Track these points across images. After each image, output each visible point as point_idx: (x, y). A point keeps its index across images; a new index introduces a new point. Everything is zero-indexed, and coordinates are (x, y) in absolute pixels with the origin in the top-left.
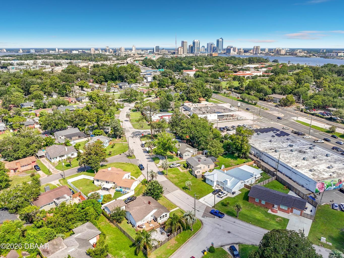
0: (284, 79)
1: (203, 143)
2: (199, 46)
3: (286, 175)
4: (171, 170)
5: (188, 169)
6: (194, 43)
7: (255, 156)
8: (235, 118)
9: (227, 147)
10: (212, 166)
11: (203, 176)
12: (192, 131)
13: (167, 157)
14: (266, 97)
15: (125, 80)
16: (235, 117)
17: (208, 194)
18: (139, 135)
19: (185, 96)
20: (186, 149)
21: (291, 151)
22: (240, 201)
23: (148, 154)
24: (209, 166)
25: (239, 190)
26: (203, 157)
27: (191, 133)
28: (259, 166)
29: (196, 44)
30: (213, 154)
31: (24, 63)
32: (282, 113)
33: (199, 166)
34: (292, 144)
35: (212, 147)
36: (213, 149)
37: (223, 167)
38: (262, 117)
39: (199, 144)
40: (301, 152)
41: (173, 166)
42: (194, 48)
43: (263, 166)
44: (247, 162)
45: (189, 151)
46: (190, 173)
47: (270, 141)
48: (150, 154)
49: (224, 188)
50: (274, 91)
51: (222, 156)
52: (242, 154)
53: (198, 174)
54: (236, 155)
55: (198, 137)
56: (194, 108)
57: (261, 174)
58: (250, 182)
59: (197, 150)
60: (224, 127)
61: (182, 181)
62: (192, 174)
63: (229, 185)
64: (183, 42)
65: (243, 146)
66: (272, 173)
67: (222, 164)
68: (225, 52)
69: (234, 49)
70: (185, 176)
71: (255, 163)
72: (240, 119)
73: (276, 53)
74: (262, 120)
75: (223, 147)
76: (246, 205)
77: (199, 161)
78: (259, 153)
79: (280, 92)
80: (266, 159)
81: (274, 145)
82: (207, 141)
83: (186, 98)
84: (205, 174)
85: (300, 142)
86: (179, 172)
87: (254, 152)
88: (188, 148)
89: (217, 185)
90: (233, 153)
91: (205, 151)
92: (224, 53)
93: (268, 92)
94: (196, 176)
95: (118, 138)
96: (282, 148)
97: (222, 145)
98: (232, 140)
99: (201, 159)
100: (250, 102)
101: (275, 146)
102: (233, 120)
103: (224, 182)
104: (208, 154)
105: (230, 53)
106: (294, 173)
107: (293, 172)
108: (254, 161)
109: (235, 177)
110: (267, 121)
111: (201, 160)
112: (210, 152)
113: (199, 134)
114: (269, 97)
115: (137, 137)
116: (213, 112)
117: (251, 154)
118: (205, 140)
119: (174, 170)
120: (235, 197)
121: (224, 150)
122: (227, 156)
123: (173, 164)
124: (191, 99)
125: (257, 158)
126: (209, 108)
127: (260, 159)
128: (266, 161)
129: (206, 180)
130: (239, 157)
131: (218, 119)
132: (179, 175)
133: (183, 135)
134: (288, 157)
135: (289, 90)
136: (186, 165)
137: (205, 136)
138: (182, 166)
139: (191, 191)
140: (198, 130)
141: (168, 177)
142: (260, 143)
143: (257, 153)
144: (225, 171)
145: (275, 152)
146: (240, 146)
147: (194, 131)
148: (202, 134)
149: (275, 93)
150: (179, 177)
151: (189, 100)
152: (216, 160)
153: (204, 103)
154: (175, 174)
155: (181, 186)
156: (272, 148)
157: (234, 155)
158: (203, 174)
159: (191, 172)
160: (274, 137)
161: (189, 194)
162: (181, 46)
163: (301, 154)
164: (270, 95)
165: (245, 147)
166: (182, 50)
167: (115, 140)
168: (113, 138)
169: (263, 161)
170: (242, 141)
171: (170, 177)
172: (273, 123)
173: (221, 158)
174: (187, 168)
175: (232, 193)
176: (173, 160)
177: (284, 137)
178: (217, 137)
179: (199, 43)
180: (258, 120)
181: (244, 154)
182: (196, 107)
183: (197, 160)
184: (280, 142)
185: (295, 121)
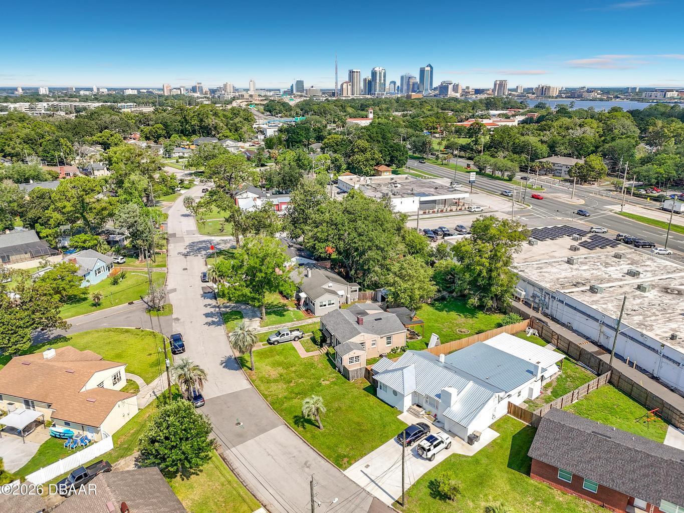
0: (573, 126)
1: (377, 268)
2: (385, 80)
3: (639, 368)
4: (271, 351)
5: (325, 348)
6: (374, 74)
7: (527, 304)
8: (463, 208)
9: (446, 280)
10: (400, 339)
11: (369, 374)
12: (341, 232)
13: (264, 311)
14: (534, 164)
15: (213, 133)
16: (463, 205)
17: (383, 443)
18: (205, 249)
19: (342, 160)
20: (325, 286)
21: (639, 287)
22: (498, 474)
23: (213, 302)
24: (389, 338)
25: (491, 427)
26: (374, 310)
27: (339, 239)
28: (546, 338)
29: (378, 75)
30: (404, 298)
31: (7, 107)
32: (580, 197)
33: (357, 339)
34: (634, 268)
35: (402, 277)
36: (404, 285)
37: (434, 340)
38: (531, 207)
39: (365, 270)
40: (669, 291)
41: (278, 338)
42: (373, 83)
43: (559, 337)
44: (507, 323)
45: (334, 293)
46: (329, 360)
47: (569, 262)
48: (221, 301)
49: (439, 417)
50: (553, 150)
51: (432, 305)
52: (492, 298)
53: (352, 368)
54: (474, 301)
55: (361, 249)
56: (363, 185)
57: (560, 364)
58: (525, 396)
59: (357, 287)
60: (437, 228)
61: (296, 391)
62: (334, 366)
63: (456, 408)
64: (351, 73)
65: (494, 274)
66: (593, 360)
67: (432, 330)
68: (437, 92)
69: (456, 88)
70: (313, 371)
71: (531, 325)
72: (477, 210)
73: (539, 93)
74: (533, 212)
75: (434, 278)
76: (524, 493)
77: (358, 322)
78: (539, 294)
79: (566, 152)
80: (565, 314)
81: (582, 272)
82: (388, 262)
83: (344, 166)
84: (375, 367)
85: (655, 264)
86: (292, 359)
87: (524, 293)
88: (330, 284)
89: (415, 407)
90: (464, 297)
91: (382, 291)
92: (435, 96)
93: (539, 151)
94: (345, 374)
95: (141, 257)
96: (609, 281)
97: (431, 272)
98: (461, 259)
99: (367, 314)
100: (498, 174)
101: (587, 275)
102: (460, 213)
103: (439, 396)
104: (390, 298)
105: (447, 95)
106: (670, 359)
107: (667, 358)
108: (528, 321)
109: (478, 381)
110: (545, 214)
111: (365, 319)
112: (394, 294)
113: (363, 241)
114: (541, 162)
115: (199, 255)
116: (408, 194)
117: (518, 299)
118: (380, 258)
119: (280, 353)
120: (479, 457)
121: (436, 288)
122: (445, 306)
123: (279, 334)
124: (357, 168)
125: (536, 309)
126: (399, 186)
127: (546, 315)
128: (564, 321)
129: (378, 389)
130: (481, 307)
131: (421, 212)
132: (293, 369)
133: (318, 245)
134: (636, 308)
135: (588, 148)
136: (318, 336)
137: (382, 246)
138: (307, 337)
139: (323, 430)
140: (360, 230)
141: (254, 377)
142: (541, 268)
143: (534, 296)
144: (442, 358)
145: (589, 294)
146: (484, 274)
147: (349, 234)
148: (371, 240)
149: (556, 155)
150: (293, 375)
151: (353, 169)
152: (411, 318)
153: (387, 176)
154: (280, 364)
155: (291, 413)
156: (580, 281)
157: (466, 303)
158: (369, 367)
159: (332, 359)
160: (578, 249)
161: (312, 442)
162: (347, 79)
163: (670, 297)
164: (544, 158)
165: (502, 276)
166: (350, 87)
167: (131, 263)
168: (131, 256)
169: (554, 319)
170: (491, 258)
171: (261, 379)
172: (560, 218)
173: (426, 312)
174: (321, 346)
175: (466, 439)
176: (282, 318)
177: (605, 250)
178: (417, 252)
179: (385, 73)
180: (521, 212)
181: (498, 298)
182: (368, 183)
183: (352, 319)
184: (598, 264)
185: (615, 213)
